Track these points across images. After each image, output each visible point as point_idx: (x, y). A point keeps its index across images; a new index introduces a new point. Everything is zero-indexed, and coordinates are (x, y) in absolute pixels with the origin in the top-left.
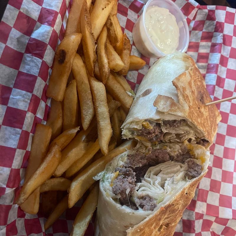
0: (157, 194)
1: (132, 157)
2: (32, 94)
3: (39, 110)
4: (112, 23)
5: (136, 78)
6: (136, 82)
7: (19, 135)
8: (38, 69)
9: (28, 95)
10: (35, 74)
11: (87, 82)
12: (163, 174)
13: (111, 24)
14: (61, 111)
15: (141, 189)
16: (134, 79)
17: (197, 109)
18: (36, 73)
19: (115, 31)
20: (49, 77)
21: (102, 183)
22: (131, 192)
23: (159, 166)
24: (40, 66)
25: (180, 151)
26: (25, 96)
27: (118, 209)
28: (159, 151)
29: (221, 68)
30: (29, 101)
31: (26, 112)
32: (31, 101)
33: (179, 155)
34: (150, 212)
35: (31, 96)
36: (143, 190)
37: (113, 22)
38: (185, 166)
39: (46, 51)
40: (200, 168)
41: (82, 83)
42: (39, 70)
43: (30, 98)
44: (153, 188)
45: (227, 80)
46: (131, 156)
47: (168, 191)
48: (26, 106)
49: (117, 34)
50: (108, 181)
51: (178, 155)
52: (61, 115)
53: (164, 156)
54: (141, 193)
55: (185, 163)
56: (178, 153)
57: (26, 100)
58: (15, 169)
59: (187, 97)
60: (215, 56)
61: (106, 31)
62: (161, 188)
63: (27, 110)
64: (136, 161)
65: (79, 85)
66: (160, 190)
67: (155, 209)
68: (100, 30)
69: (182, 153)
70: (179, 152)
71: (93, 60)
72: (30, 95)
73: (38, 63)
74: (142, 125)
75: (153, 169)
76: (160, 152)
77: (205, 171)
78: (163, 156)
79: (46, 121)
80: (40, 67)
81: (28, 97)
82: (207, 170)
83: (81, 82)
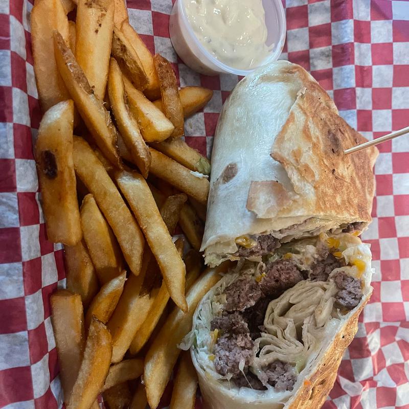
0: (292, 355)
1: (235, 290)
2: (21, 263)
3: (45, 275)
4: (125, 46)
5: (203, 127)
6: (204, 134)
7: (27, 343)
8: (15, 214)
9: (15, 268)
10: (13, 224)
11: (113, 189)
12: (295, 311)
13: (124, 49)
14: (84, 253)
15: (263, 351)
16: (200, 129)
17: (331, 176)
18: (15, 222)
19: (135, 62)
20: (41, 211)
21: (195, 355)
22: (247, 362)
23: (285, 296)
24: (16, 206)
25: (316, 256)
26: (11, 272)
27: (233, 399)
28: (279, 267)
29: (359, 47)
30: (22, 278)
31: (23, 298)
32: (24, 276)
33: (316, 263)
34: (287, 393)
35: (22, 268)
36: (268, 352)
37: (125, 42)
38: (331, 286)
39: (17, 173)
40: (359, 285)
41: (105, 194)
42: (18, 214)
43: (21, 272)
44: (283, 345)
45: (375, 68)
46: (233, 288)
47: (311, 344)
48: (19, 289)
49: (140, 66)
50: (204, 351)
51: (314, 263)
52: (87, 260)
53: (290, 276)
54: (265, 360)
55: (329, 281)
56: (312, 260)
57: (15, 278)
58: (41, 398)
59: (307, 168)
60: (343, 26)
61: (118, 69)
62: (297, 342)
63: (22, 294)
64: (243, 298)
65: (100, 200)
66: (297, 346)
67: (295, 387)
68: (106, 74)
69: (320, 259)
70: (315, 258)
71: (111, 142)
72: (19, 267)
73: (10, 203)
74: (237, 244)
75: (277, 305)
76: (281, 267)
77: (368, 291)
78: (288, 276)
79: (66, 277)
80: (17, 209)
81: (17, 272)
82: (371, 289)
83: (102, 193)
